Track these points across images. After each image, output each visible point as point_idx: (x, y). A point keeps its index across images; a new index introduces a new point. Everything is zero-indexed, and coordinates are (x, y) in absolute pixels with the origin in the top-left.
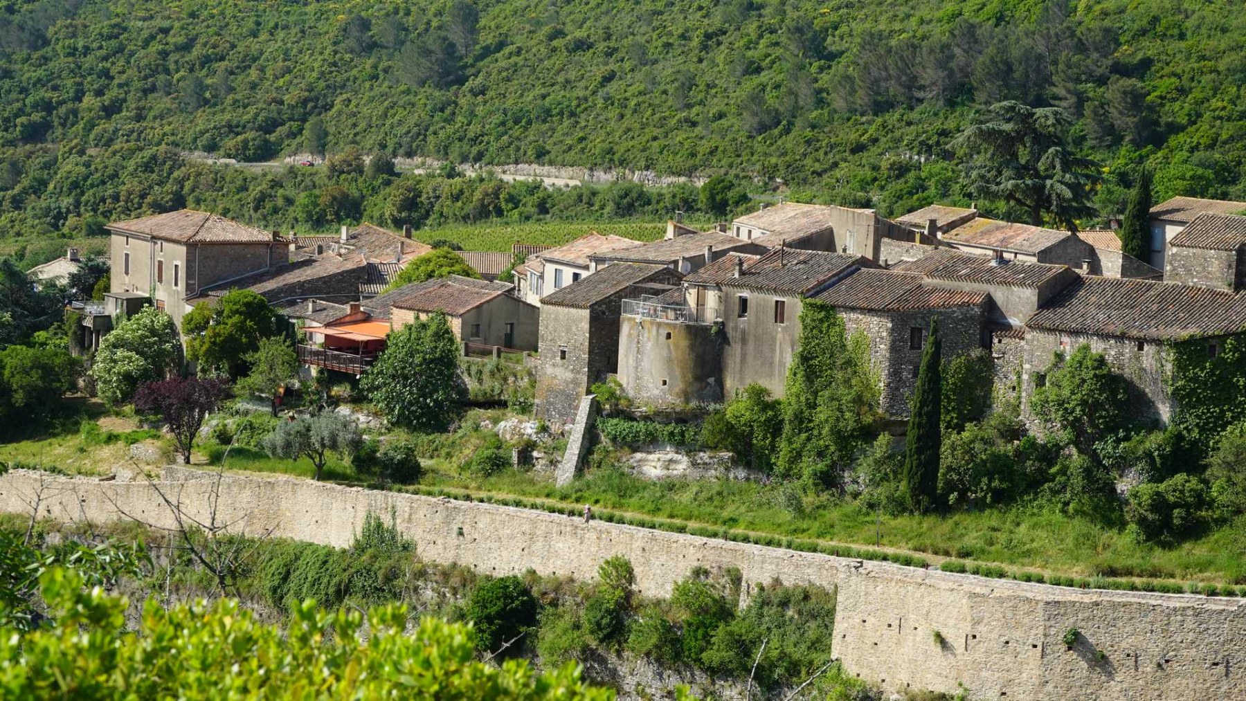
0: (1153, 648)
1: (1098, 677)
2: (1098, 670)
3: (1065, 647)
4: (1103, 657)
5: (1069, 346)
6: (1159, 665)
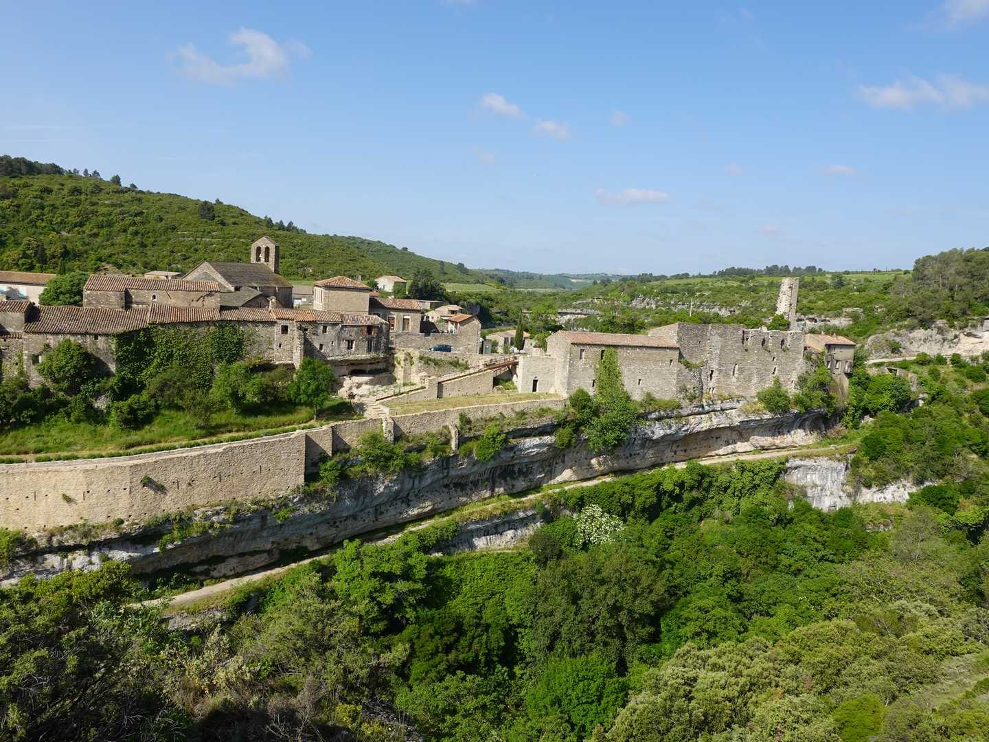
0: (186, 477)
1: (159, 495)
2: (159, 493)
3: (141, 486)
4: (163, 486)
5: (52, 340)
6: (190, 484)
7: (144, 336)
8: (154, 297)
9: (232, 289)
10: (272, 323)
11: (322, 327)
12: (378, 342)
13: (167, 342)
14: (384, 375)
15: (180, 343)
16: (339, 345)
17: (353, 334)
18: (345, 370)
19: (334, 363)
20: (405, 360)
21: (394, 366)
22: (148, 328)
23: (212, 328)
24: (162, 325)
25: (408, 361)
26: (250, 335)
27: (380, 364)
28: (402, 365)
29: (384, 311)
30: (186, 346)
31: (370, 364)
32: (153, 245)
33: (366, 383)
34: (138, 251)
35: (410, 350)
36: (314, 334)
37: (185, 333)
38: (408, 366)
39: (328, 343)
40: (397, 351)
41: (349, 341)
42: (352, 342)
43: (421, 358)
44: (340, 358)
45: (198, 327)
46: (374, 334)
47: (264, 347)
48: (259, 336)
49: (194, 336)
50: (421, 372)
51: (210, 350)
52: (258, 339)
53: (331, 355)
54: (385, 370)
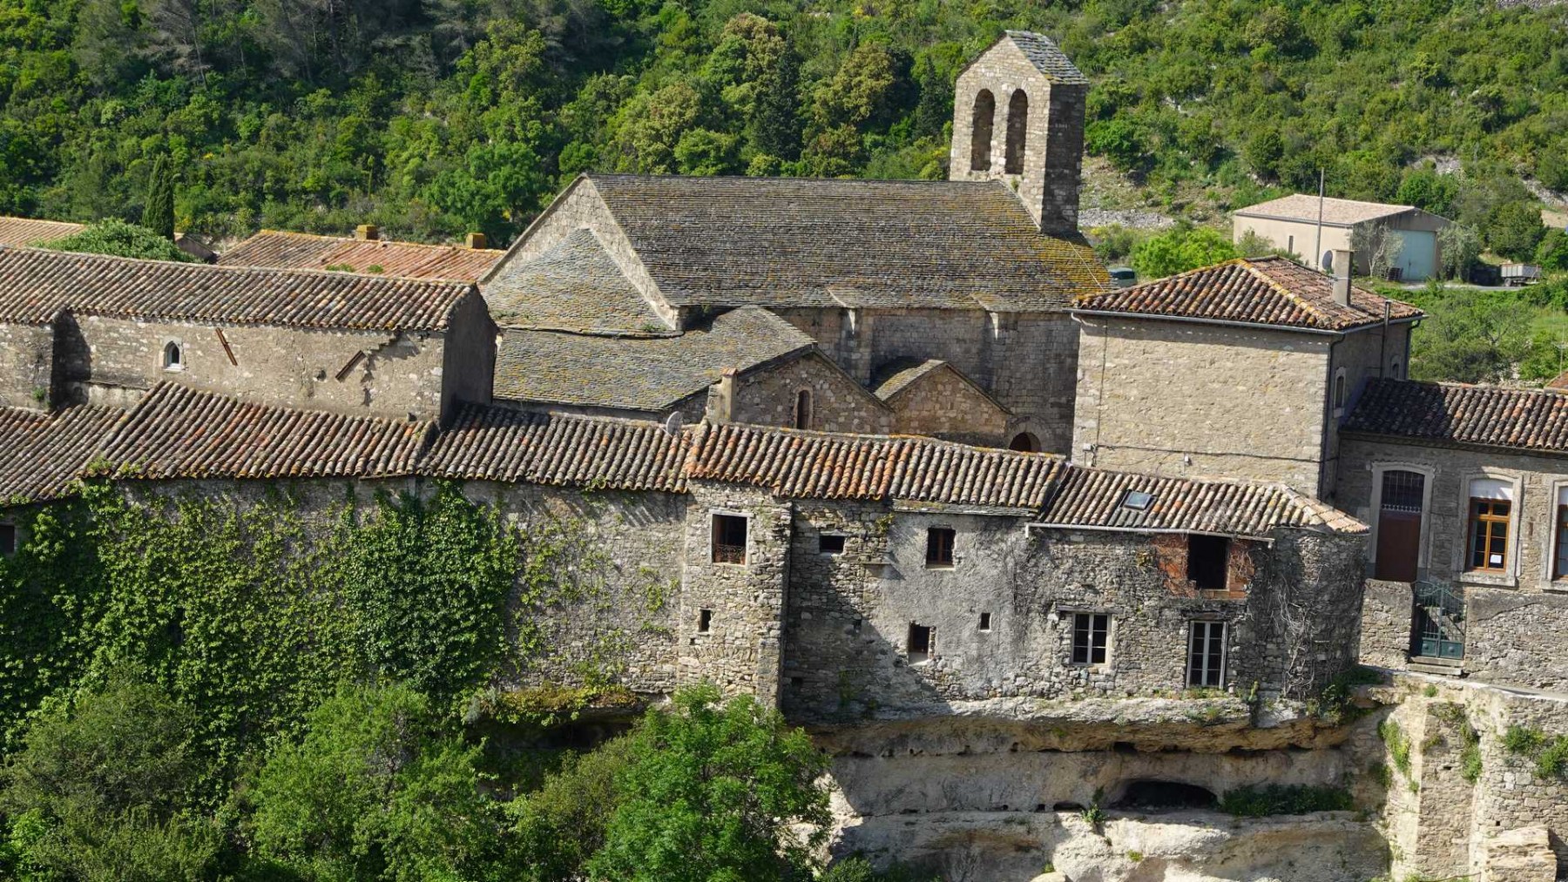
7: (54, 534)
8: (173, 354)
9: (669, 319)
10: (673, 503)
11: (921, 537)
12: (1265, 630)
13: (156, 567)
14: (1313, 822)
15: (215, 576)
16: (1021, 635)
17: (1103, 578)
18: (1066, 777)
19: (995, 730)
20: (1435, 745)
21: (1380, 775)
22: (75, 498)
23: (372, 514)
24: (142, 484)
25: (1455, 756)
26: (555, 558)
27: (1301, 760)
28: (1416, 774)
29: (1446, 457)
30: (245, 592)
31: (1236, 752)
32: (1348, 44)
33: (1186, 862)
34: (1256, 81)
35: (1467, 693)
36: (877, 570)
37: (239, 531)
38: (1450, 784)
39: (954, 623)
40: (1397, 692)
41: (1081, 620)
42: (1101, 621)
43: (1520, 743)
44: (1028, 708)
45: (304, 503)
46: (1237, 586)
47: (629, 620)
48: (599, 565)
49: (284, 545)
50: (1514, 823)
51: (355, 623)
52: (598, 582)
53: (973, 684)
54: (1328, 799)
